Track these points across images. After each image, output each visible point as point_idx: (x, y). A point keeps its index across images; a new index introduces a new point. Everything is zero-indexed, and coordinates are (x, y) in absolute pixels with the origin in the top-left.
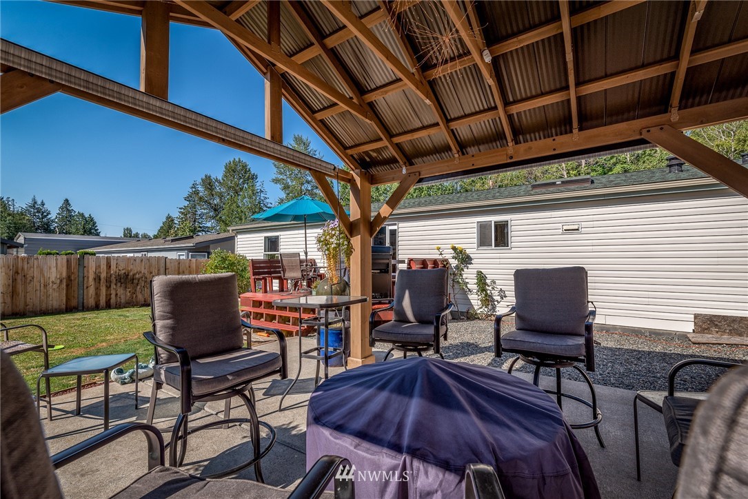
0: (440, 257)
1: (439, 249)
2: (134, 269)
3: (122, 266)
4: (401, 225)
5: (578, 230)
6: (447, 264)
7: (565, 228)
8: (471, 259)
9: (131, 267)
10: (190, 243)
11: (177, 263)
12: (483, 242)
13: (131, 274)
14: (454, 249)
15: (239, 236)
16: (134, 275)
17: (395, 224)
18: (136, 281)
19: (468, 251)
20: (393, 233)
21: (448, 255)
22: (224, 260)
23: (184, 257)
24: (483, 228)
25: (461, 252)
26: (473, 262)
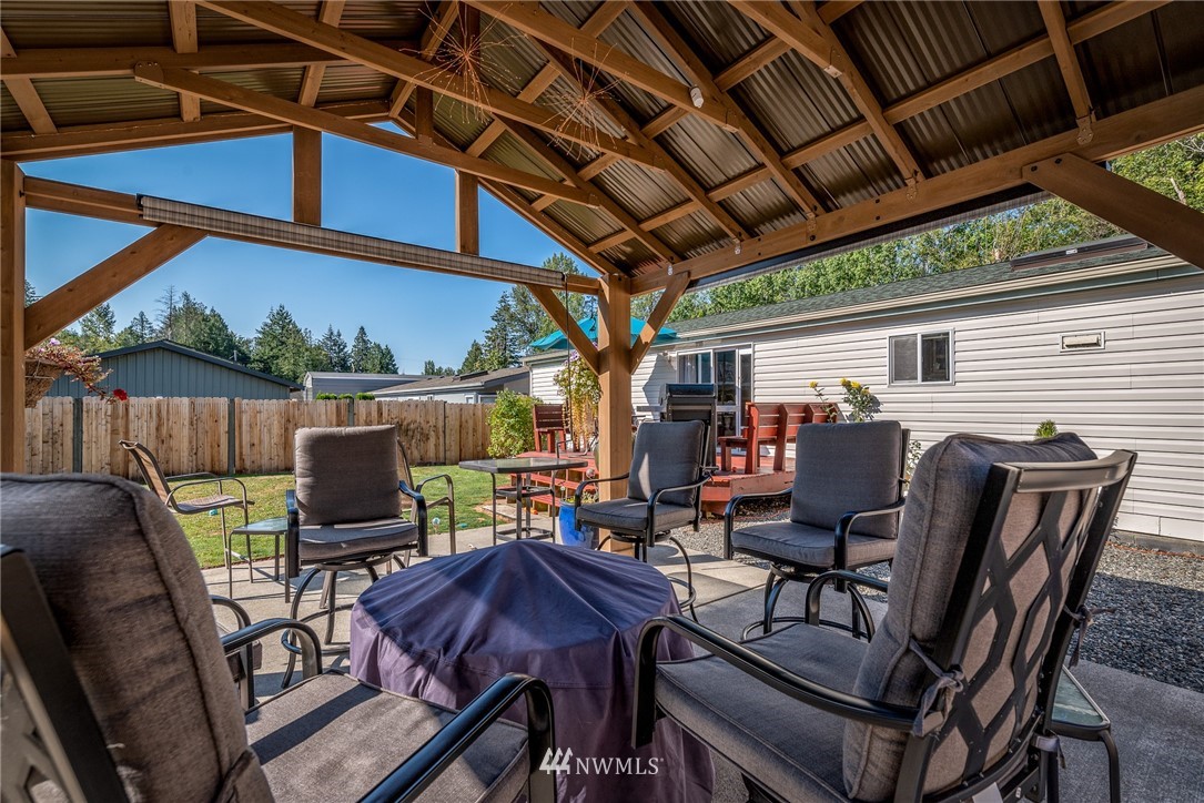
0: (819, 400)
1: (815, 386)
2: (409, 416)
3: (395, 413)
4: (759, 346)
5: (1097, 344)
6: (831, 411)
7: (1068, 341)
8: (878, 403)
9: (405, 414)
10: (477, 383)
11: (458, 410)
12: (900, 372)
13: (405, 423)
14: (847, 385)
15: (535, 371)
16: (408, 425)
17: (749, 346)
18: (410, 433)
19: (872, 390)
20: (746, 360)
21: (836, 395)
22: (512, 404)
23: (472, 402)
24: (900, 348)
25: (860, 388)
26: (881, 408)
